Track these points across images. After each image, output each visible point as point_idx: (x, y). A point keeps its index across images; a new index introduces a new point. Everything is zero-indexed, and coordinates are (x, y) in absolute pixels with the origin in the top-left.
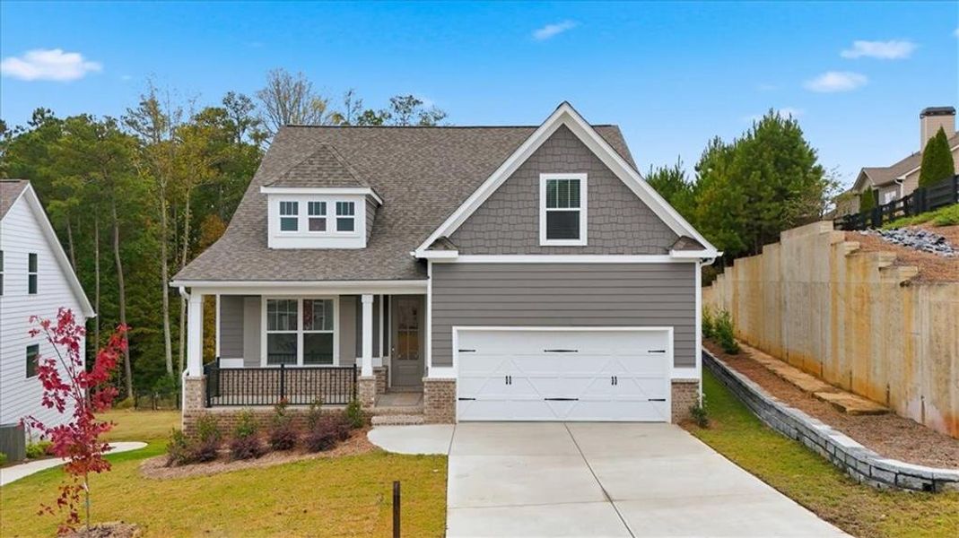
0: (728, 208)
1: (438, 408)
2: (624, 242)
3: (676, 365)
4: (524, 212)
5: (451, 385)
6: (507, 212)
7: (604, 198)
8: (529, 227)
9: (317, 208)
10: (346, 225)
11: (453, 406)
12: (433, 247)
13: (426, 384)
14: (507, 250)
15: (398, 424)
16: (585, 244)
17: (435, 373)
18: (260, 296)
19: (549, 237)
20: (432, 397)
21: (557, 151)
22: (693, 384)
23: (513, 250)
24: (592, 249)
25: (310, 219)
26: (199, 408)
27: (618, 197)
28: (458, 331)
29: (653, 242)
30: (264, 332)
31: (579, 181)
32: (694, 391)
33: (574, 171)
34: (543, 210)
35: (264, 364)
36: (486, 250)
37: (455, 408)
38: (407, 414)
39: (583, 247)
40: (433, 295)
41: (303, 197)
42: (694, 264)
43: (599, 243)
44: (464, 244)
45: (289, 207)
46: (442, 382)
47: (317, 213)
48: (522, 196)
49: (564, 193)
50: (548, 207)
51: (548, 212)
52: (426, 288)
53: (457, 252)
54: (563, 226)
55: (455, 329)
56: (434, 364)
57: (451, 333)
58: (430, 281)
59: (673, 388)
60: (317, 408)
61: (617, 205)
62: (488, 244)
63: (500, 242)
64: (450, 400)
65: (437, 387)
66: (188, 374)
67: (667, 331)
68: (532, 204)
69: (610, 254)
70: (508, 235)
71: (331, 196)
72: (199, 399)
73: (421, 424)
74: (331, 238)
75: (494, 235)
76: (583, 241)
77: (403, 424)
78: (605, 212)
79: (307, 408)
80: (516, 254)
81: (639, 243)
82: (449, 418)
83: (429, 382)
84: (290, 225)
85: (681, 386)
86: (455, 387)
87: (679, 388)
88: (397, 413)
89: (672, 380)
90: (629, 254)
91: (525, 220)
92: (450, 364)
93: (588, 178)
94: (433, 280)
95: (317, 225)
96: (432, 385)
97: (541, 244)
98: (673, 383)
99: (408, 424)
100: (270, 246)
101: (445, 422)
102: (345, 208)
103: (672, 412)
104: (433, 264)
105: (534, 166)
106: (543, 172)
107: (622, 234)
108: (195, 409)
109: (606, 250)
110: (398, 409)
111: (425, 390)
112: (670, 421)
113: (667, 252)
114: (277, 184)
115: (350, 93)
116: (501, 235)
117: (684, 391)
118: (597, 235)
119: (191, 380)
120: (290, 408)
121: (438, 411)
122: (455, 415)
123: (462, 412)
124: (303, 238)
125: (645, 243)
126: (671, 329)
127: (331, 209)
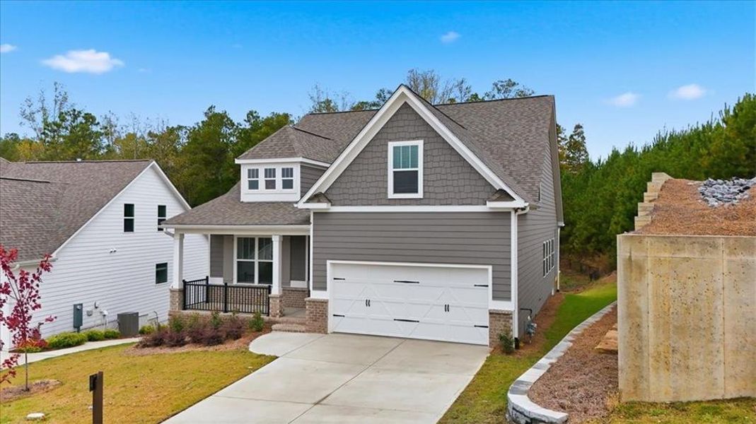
0: (730, 159)
1: (315, 321)
2: (452, 195)
3: (494, 298)
4: (377, 173)
5: (325, 304)
6: (365, 173)
7: (436, 159)
8: (380, 185)
9: (270, 173)
10: (288, 185)
11: (326, 320)
12: (310, 200)
13: (307, 303)
14: (364, 202)
15: (289, 331)
16: (422, 197)
17: (316, 295)
18: (233, 235)
19: (395, 192)
20: (311, 313)
21: (401, 124)
22: (508, 316)
23: (369, 202)
24: (427, 201)
25: (266, 181)
27: (448, 158)
28: (331, 264)
29: (476, 195)
30: (236, 260)
31: (417, 146)
32: (508, 321)
33: (414, 139)
34: (391, 170)
36: (350, 202)
37: (327, 322)
39: (421, 199)
40: (314, 236)
41: (261, 165)
42: (510, 213)
43: (433, 196)
44: (335, 198)
45: (253, 173)
46: (317, 302)
47: (270, 177)
48: (375, 160)
49: (405, 156)
50: (394, 168)
51: (394, 172)
52: (309, 231)
53: (330, 204)
54: (405, 183)
55: (329, 262)
56: (314, 288)
57: (326, 265)
58: (312, 225)
59: (490, 317)
61: (448, 164)
62: (351, 197)
63: (360, 196)
64: (324, 315)
65: (316, 305)
67: (487, 270)
68: (383, 166)
69: (441, 205)
70: (366, 191)
71: (279, 164)
72: (177, 304)
73: (303, 332)
74: (279, 194)
75: (356, 191)
76: (420, 195)
77: (292, 331)
78: (438, 170)
80: (371, 205)
81: (464, 196)
82: (323, 329)
83: (309, 301)
84: (253, 185)
85: (498, 316)
86: (327, 306)
87: (494, 317)
88: (293, 323)
89: (489, 310)
90: (455, 205)
91: (378, 179)
92: (325, 289)
93: (424, 144)
94: (314, 225)
95: (270, 185)
96: (312, 303)
97: (389, 197)
98: (490, 313)
99: (295, 331)
101: (320, 332)
102: (288, 172)
103: (490, 338)
104: (314, 213)
105: (385, 136)
106: (390, 140)
107: (451, 189)
109: (438, 201)
111: (307, 307)
112: (489, 346)
113: (484, 203)
114: (246, 157)
115: (463, 81)
116: (361, 191)
117: (499, 321)
118: (431, 189)
121: (315, 323)
122: (326, 327)
123: (332, 324)
124: (263, 195)
125: (470, 195)
126: (490, 268)
127: (279, 173)
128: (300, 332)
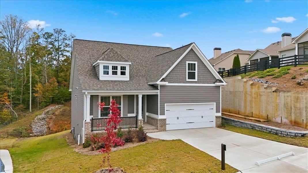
1: (162, 127)
2: (205, 80)
3: (216, 112)
4: (183, 72)
6: (179, 71)
7: (201, 68)
8: (184, 76)
9: (115, 68)
10: (123, 73)
11: (165, 126)
12: (161, 81)
13: (158, 120)
14: (178, 82)
15: (151, 132)
16: (197, 81)
17: (160, 117)
18: (98, 95)
19: (188, 79)
20: (160, 124)
21: (190, 56)
22: (219, 117)
23: (180, 82)
24: (198, 82)
25: (113, 71)
26: (90, 132)
27: (204, 68)
28: (166, 105)
31: (195, 64)
33: (194, 61)
34: (187, 71)
35: (100, 117)
36: (173, 82)
38: (152, 129)
39: (196, 81)
40: (160, 95)
41: (111, 64)
42: (220, 86)
43: (200, 80)
44: (168, 80)
45: (106, 67)
46: (162, 120)
47: (115, 69)
49: (192, 67)
50: (188, 70)
51: (188, 72)
52: (158, 92)
53: (168, 82)
54: (192, 76)
55: (165, 104)
56: (160, 114)
57: (164, 105)
58: (159, 90)
60: (130, 129)
61: (204, 71)
62: (174, 80)
63: (177, 80)
64: (165, 124)
66: (86, 121)
67: (214, 104)
68: (184, 70)
70: (179, 78)
71: (119, 64)
73: (158, 132)
74: (119, 77)
75: (175, 78)
76: (196, 80)
77: (153, 132)
78: (201, 72)
79: (127, 129)
80: (181, 83)
81: (208, 81)
82: (165, 130)
84: (106, 73)
86: (166, 121)
90: (206, 84)
91: (183, 74)
92: (164, 114)
93: (197, 63)
94: (160, 90)
95: (115, 73)
96: (160, 120)
97: (187, 80)
98: (216, 117)
99: (154, 132)
100: (100, 79)
101: (164, 131)
102: (123, 68)
103: (216, 124)
104: (160, 86)
105: (185, 59)
106: (187, 61)
107: (205, 78)
108: (88, 132)
109: (201, 82)
110: (150, 128)
111: (158, 122)
112: (215, 127)
113: (214, 83)
114: (103, 60)
116: (177, 78)
117: (218, 119)
119: (87, 123)
120: (122, 130)
123: (168, 127)
124: (111, 77)
125: (210, 81)
126: (215, 103)
127: (119, 68)
128: (156, 132)
